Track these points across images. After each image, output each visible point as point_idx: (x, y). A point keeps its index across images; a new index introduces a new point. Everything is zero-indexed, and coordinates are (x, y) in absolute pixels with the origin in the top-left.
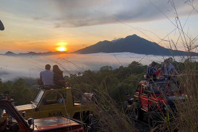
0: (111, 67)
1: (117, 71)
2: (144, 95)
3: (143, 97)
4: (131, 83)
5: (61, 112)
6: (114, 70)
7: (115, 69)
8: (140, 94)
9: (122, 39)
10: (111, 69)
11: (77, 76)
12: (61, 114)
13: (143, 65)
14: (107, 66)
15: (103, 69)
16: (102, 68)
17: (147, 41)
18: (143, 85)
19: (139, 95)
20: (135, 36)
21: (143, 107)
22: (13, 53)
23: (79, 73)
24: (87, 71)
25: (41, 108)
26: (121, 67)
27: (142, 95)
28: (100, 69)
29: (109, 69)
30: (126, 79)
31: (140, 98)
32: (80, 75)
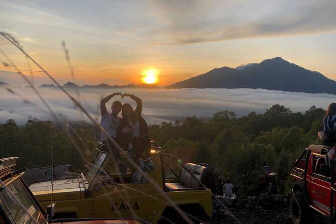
0: (233, 114)
1: (244, 120)
2: (316, 176)
3: (315, 181)
4: (270, 143)
5: (136, 203)
6: (239, 119)
7: (241, 117)
8: (306, 172)
9: (255, 65)
10: (233, 117)
11: (174, 125)
12: (137, 206)
13: (294, 113)
14: (226, 111)
15: (219, 116)
16: (216, 115)
17: (302, 69)
18: (314, 154)
19: (305, 176)
20: (278, 60)
21: (316, 202)
22: (75, 85)
23: (178, 122)
24: (190, 118)
25: (97, 191)
26: (253, 114)
27: (313, 175)
28: (213, 117)
29: (230, 117)
30: (262, 135)
31: (306, 182)
32: (179, 125)
